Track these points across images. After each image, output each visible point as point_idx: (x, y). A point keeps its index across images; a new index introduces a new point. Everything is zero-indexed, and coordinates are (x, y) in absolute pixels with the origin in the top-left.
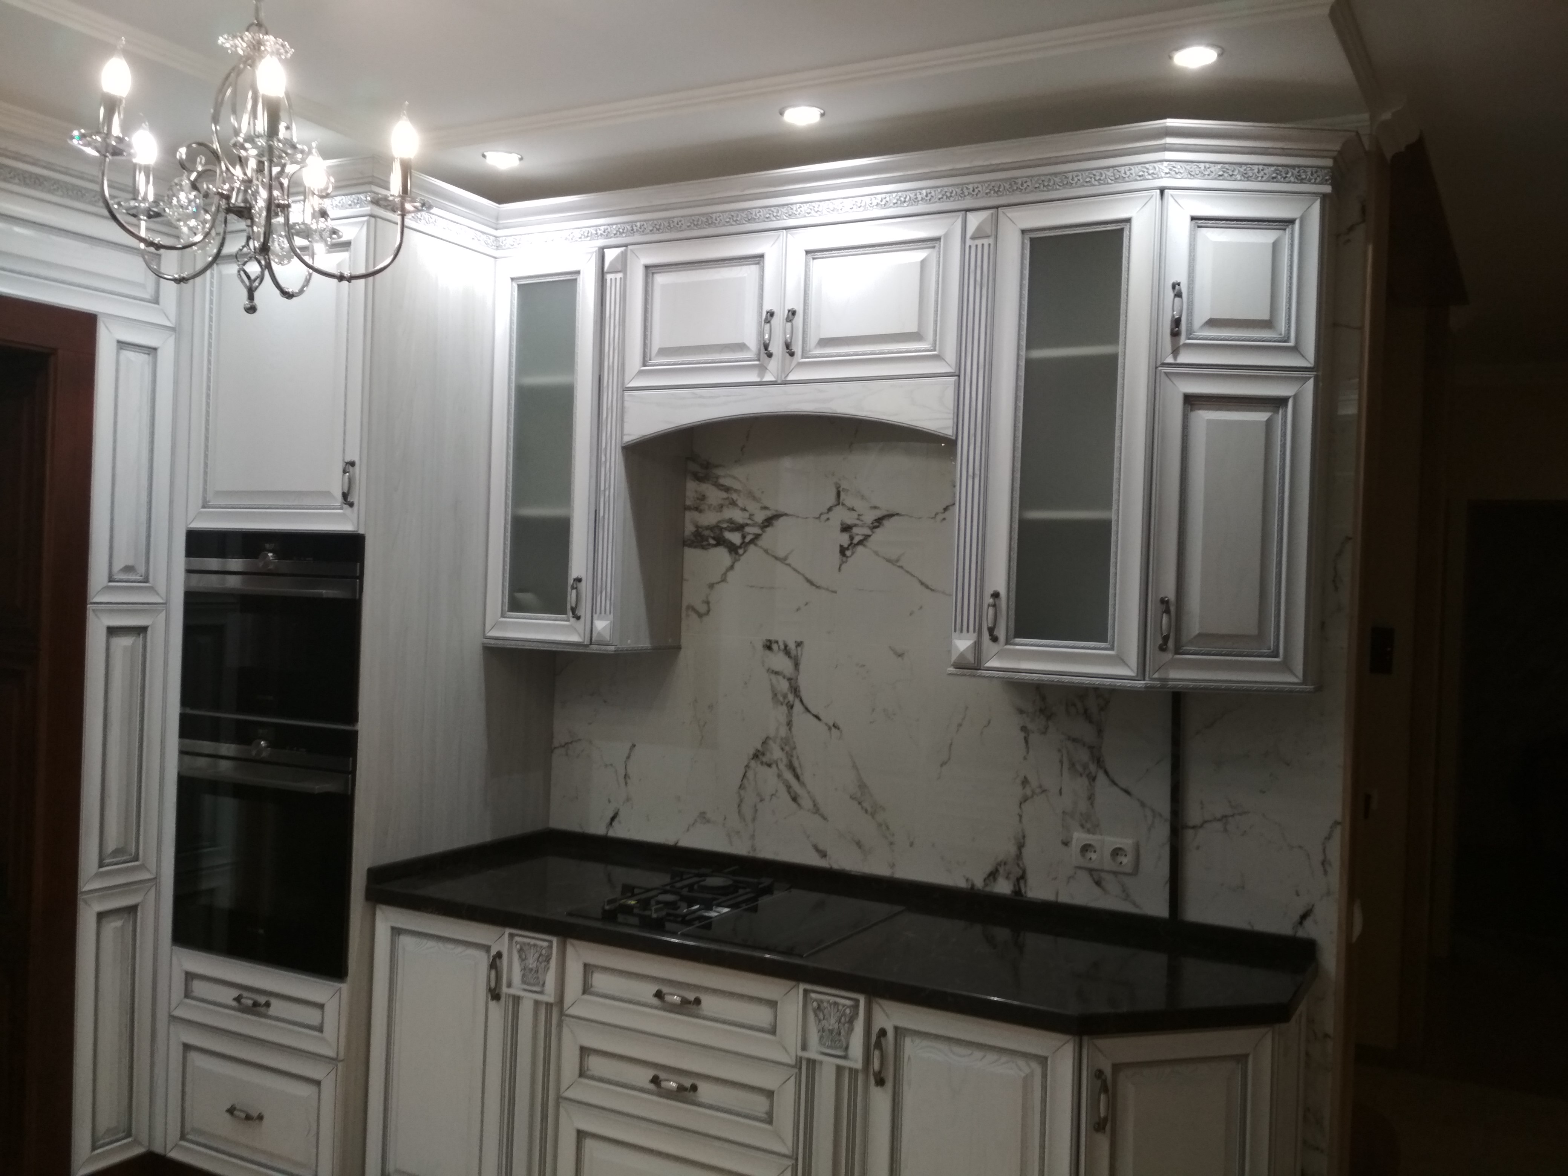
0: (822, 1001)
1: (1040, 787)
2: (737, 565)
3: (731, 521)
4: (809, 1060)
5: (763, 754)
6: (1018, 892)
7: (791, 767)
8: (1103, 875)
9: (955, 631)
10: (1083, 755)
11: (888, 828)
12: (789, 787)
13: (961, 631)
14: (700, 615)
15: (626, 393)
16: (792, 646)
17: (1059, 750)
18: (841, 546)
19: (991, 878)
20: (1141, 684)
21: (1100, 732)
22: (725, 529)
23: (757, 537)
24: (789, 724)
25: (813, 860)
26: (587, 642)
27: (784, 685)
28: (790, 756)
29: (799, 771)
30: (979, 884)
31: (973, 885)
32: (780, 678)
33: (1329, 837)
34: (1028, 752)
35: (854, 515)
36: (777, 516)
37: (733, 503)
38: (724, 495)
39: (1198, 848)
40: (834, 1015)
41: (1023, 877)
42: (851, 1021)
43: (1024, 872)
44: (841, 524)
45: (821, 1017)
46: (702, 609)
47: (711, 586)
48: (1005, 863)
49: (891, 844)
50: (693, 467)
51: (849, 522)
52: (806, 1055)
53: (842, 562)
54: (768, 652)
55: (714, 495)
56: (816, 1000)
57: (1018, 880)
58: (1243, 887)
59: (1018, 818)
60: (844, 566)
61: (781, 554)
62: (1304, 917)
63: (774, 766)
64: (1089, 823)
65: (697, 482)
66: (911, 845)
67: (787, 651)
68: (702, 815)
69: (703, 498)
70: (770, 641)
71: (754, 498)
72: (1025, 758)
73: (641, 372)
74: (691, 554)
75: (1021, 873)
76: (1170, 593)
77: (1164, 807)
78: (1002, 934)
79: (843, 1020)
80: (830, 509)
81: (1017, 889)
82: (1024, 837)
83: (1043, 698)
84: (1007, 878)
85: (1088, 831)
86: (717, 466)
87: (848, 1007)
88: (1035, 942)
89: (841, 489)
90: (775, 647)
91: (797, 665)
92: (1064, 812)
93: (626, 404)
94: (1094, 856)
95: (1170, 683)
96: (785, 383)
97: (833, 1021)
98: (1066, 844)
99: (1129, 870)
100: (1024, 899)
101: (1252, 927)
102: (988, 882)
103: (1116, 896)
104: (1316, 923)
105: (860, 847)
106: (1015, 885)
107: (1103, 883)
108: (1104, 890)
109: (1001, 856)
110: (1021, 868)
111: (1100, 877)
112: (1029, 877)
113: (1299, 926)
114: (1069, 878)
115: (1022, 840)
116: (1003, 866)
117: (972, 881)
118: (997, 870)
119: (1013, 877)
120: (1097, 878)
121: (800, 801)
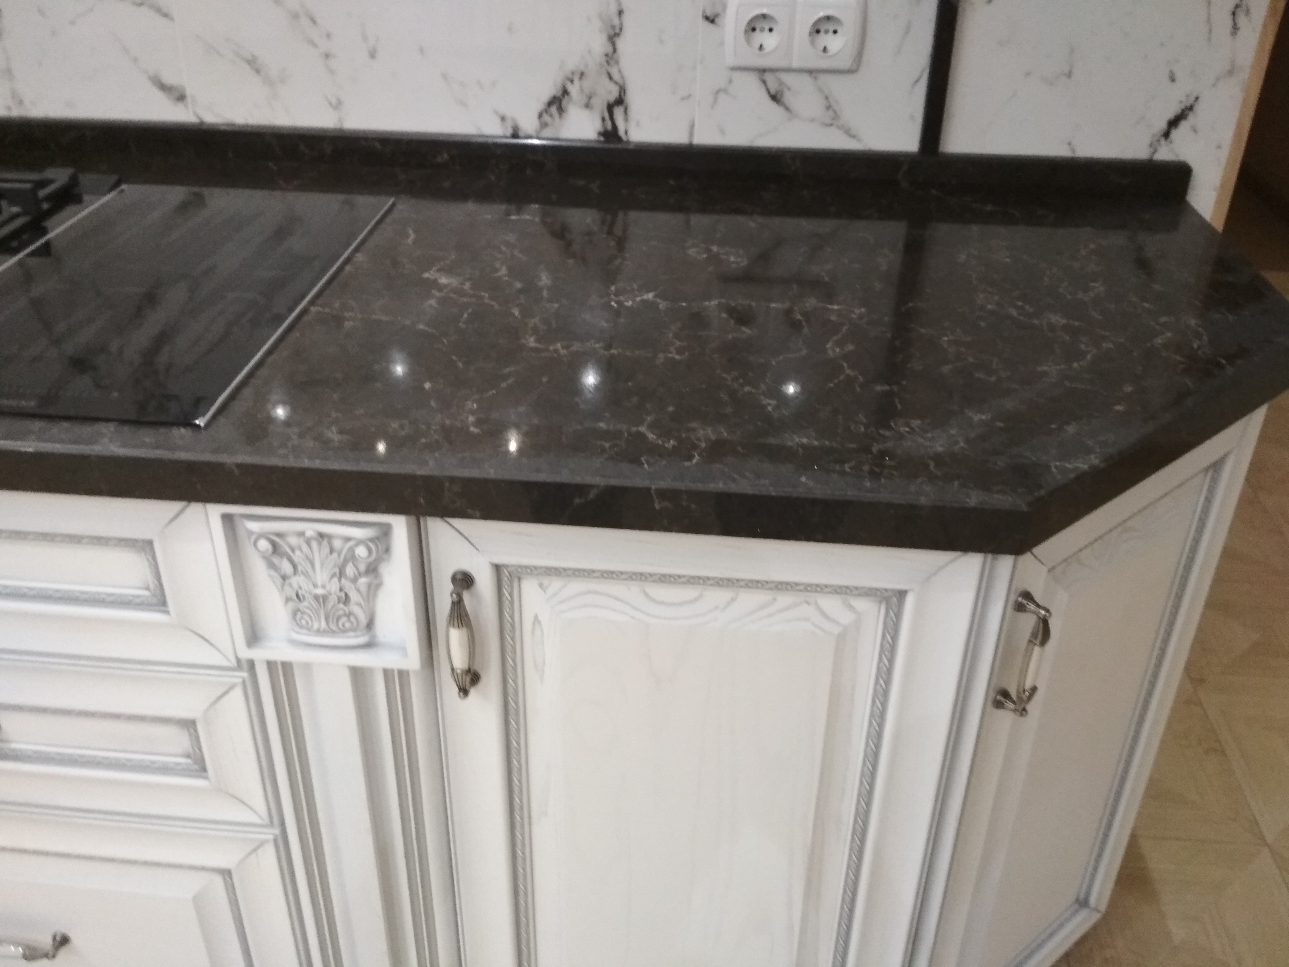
0: (280, 535)
4: (271, 665)
6: (610, 134)
8: (788, 78)
11: (313, 21)
19: (554, 109)
30: (529, 125)
31: (516, 129)
40: (322, 565)
41: (620, 100)
42: (372, 570)
43: (623, 90)
48: (582, 75)
49: (327, 56)
52: (260, 655)
57: (610, 108)
58: (1069, 75)
62: (1174, 122)
66: (373, 55)
75: (614, 91)
78: (583, 219)
79: (350, 570)
81: (609, 126)
82: (620, 13)
84: (587, 106)
88: (645, 225)
94: (770, 41)
97: (321, 576)
98: (711, 20)
99: (845, 63)
100: (624, 146)
101: (1073, 151)
102: (546, 118)
103: (812, 120)
104: (1195, 131)
105: (258, 71)
106: (603, 119)
107: (788, 98)
108: (787, 109)
109: (572, 64)
110: (616, 83)
111: (781, 83)
112: (633, 98)
113: (1163, 141)
114: (718, 92)
115: (616, 21)
116: (576, 81)
117: (514, 120)
118: (565, 92)
119: (600, 104)
120: (773, 87)
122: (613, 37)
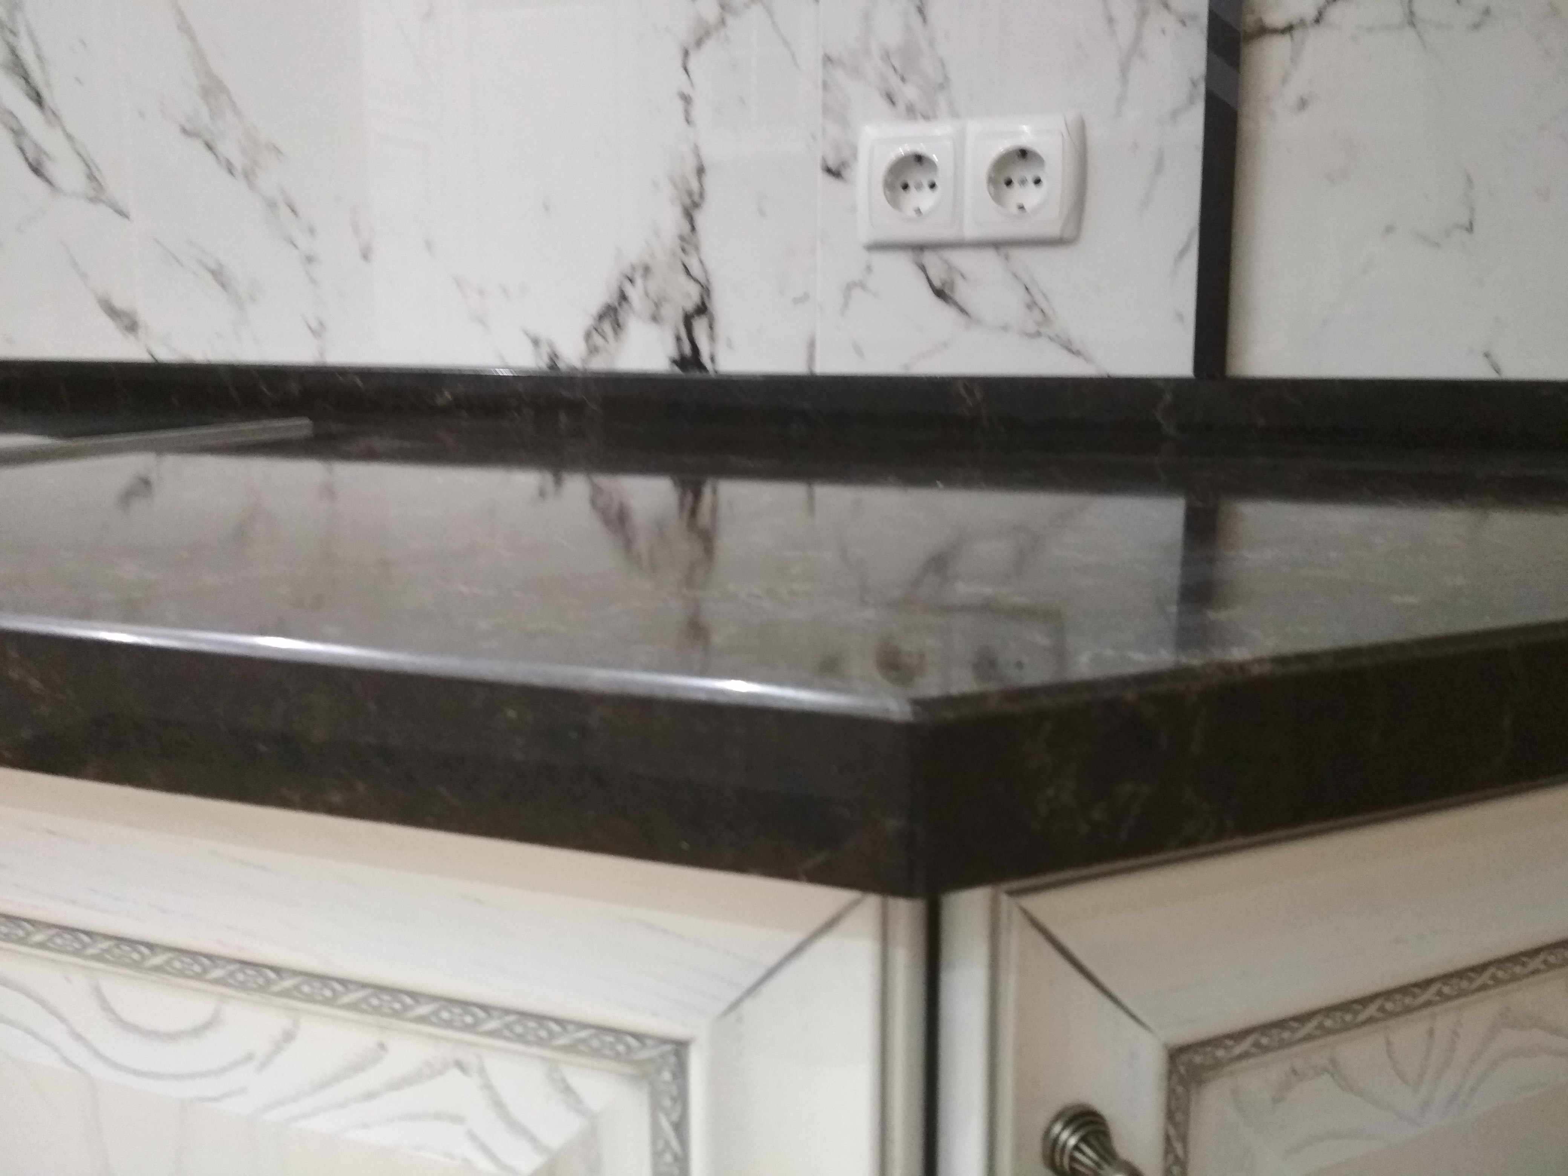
6: (689, 360)
7: (16, 65)
8: (961, 259)
11: (294, 210)
12: (18, 132)
25: (101, 344)
29: (37, 76)
30: (573, 352)
31: (554, 358)
41: (702, 308)
43: (706, 290)
48: (647, 270)
57: (688, 321)
59: (679, 105)
64: (911, 82)
75: (694, 294)
81: (687, 349)
82: (701, 171)
84: (655, 318)
85: (911, 110)
92: (828, 59)
98: (834, 173)
99: (1053, 230)
100: (710, 377)
102: (597, 340)
103: (1005, 328)
106: (678, 339)
107: (963, 292)
108: (963, 310)
109: (634, 253)
110: (696, 281)
111: (950, 268)
112: (722, 305)
114: (849, 287)
115: (695, 185)
116: (639, 281)
117: (551, 345)
118: (623, 297)
119: (673, 315)
120: (937, 275)
121: (50, 169)
122: (691, 209)
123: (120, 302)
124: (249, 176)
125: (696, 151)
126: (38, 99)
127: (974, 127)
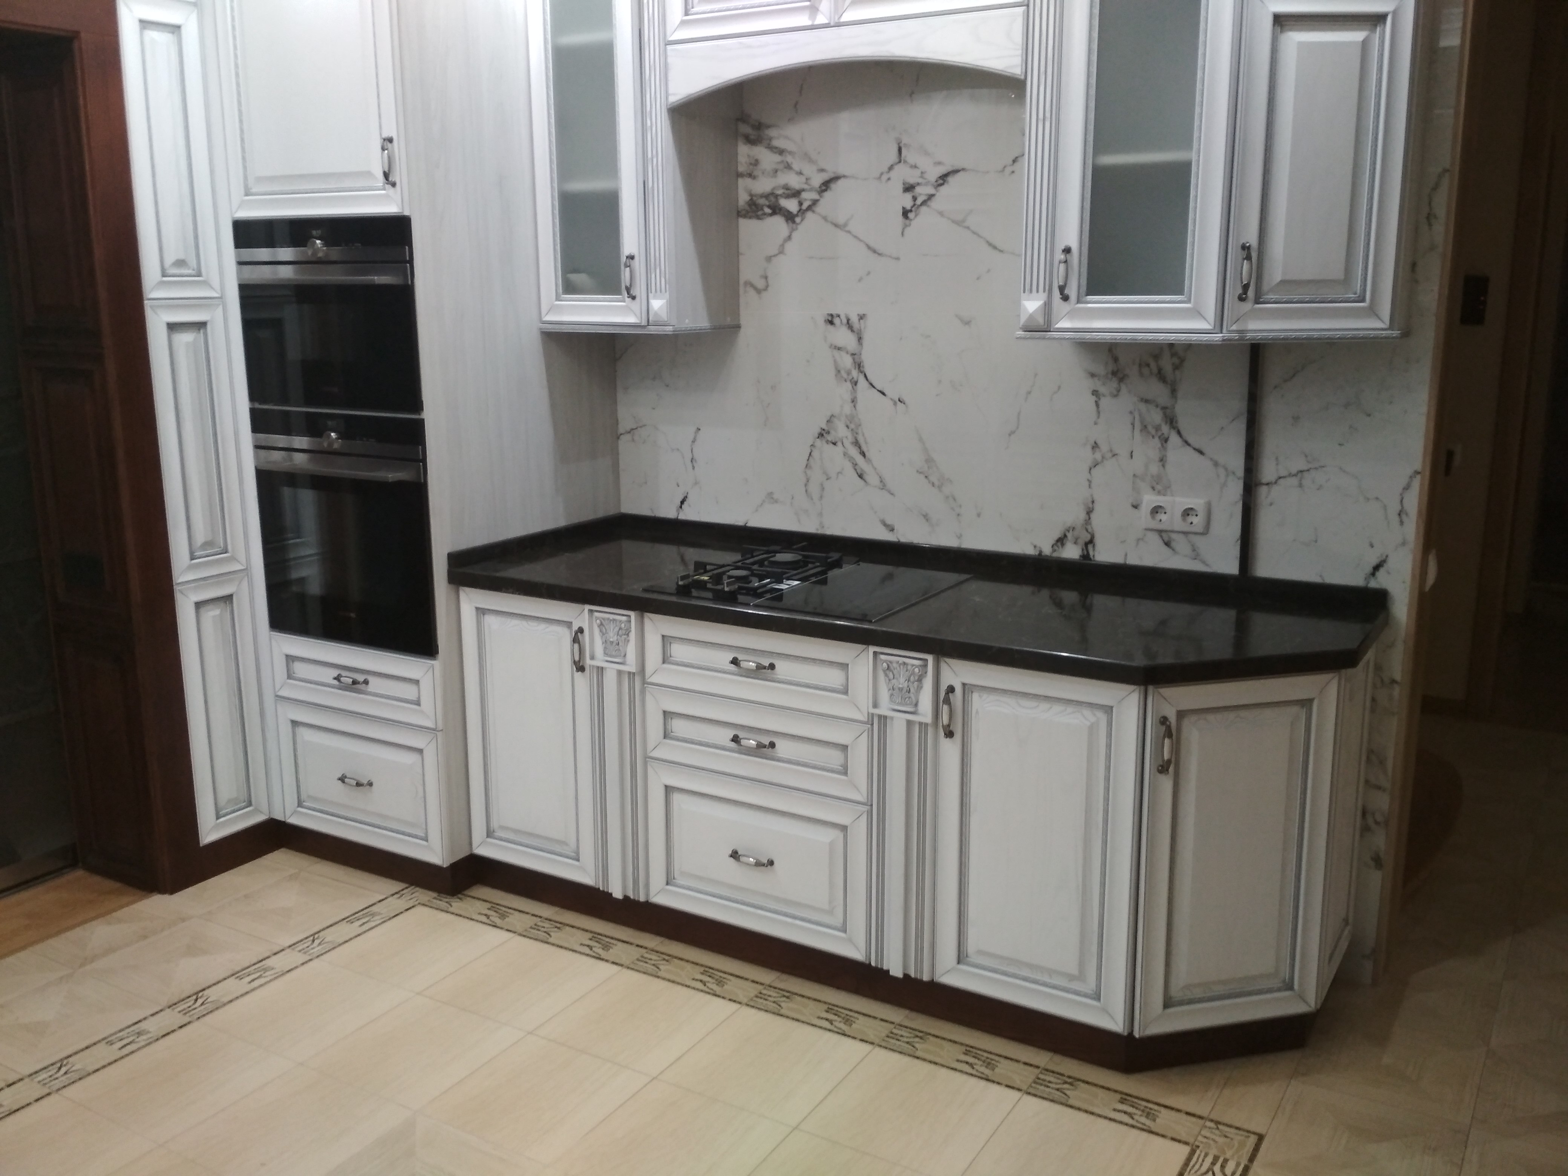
0: (891, 662)
1: (1111, 451)
2: (795, 235)
3: (786, 187)
5: (828, 433)
6: (1086, 556)
7: (856, 443)
8: (1173, 536)
9: (1024, 292)
10: (1156, 417)
11: (955, 500)
12: (855, 465)
13: (1031, 291)
14: (759, 291)
15: (669, 47)
16: (854, 319)
17: (1131, 413)
18: (904, 208)
19: (1059, 544)
20: (1217, 337)
21: (1174, 392)
22: (781, 195)
23: (815, 202)
24: (854, 401)
25: (880, 534)
26: (644, 323)
27: (847, 361)
28: (855, 433)
29: (864, 448)
30: (1047, 551)
31: (1041, 552)
32: (843, 354)
33: (1407, 488)
34: (1098, 417)
35: (917, 173)
36: (836, 178)
37: (788, 167)
38: (777, 158)
39: (1271, 504)
40: (903, 675)
41: (1091, 541)
42: (920, 680)
43: (1093, 536)
44: (904, 184)
45: (891, 676)
46: (760, 284)
47: (769, 259)
48: (1074, 529)
49: (958, 515)
50: (745, 129)
51: (912, 181)
53: (905, 226)
54: (830, 327)
55: (767, 159)
56: (885, 661)
57: (1086, 544)
58: (1316, 542)
59: (1087, 483)
60: (908, 231)
61: (841, 221)
62: (1377, 568)
63: (839, 444)
64: (1159, 485)
65: (749, 145)
66: (979, 515)
67: (849, 325)
68: (770, 495)
69: (756, 163)
70: (832, 315)
71: (811, 161)
72: (1096, 423)
73: (683, 23)
74: (746, 226)
75: (1088, 537)
76: (1252, 239)
77: (1238, 463)
78: (1070, 597)
79: (912, 678)
80: (891, 168)
81: (1086, 553)
82: (1093, 502)
83: (1116, 360)
84: (1075, 543)
85: (1159, 493)
86: (768, 127)
87: (917, 666)
88: (1102, 603)
89: (902, 145)
90: (837, 321)
91: (860, 339)
92: (1134, 475)
93: (669, 60)
94: (1164, 517)
95: (1249, 335)
96: (839, 25)
97: (902, 680)
98: (1135, 507)
99: (1200, 529)
100: (1093, 562)
101: (1324, 580)
102: (1056, 547)
103: (1186, 556)
104: (1389, 573)
105: (927, 520)
106: (1083, 550)
107: (1173, 544)
108: (1173, 550)
109: (1069, 522)
110: (1089, 533)
111: (1170, 538)
112: (1098, 540)
113: (1371, 576)
114: (1138, 540)
115: (1091, 505)
116: (1071, 531)
117: (1040, 548)
118: (1065, 536)
119: (1081, 542)
120: (1166, 539)
121: (865, 476)
122: (1089, 512)
123: (889, 522)
124: (940, 488)
125: (1092, 495)
126: (863, 454)
127: (1178, 499)
